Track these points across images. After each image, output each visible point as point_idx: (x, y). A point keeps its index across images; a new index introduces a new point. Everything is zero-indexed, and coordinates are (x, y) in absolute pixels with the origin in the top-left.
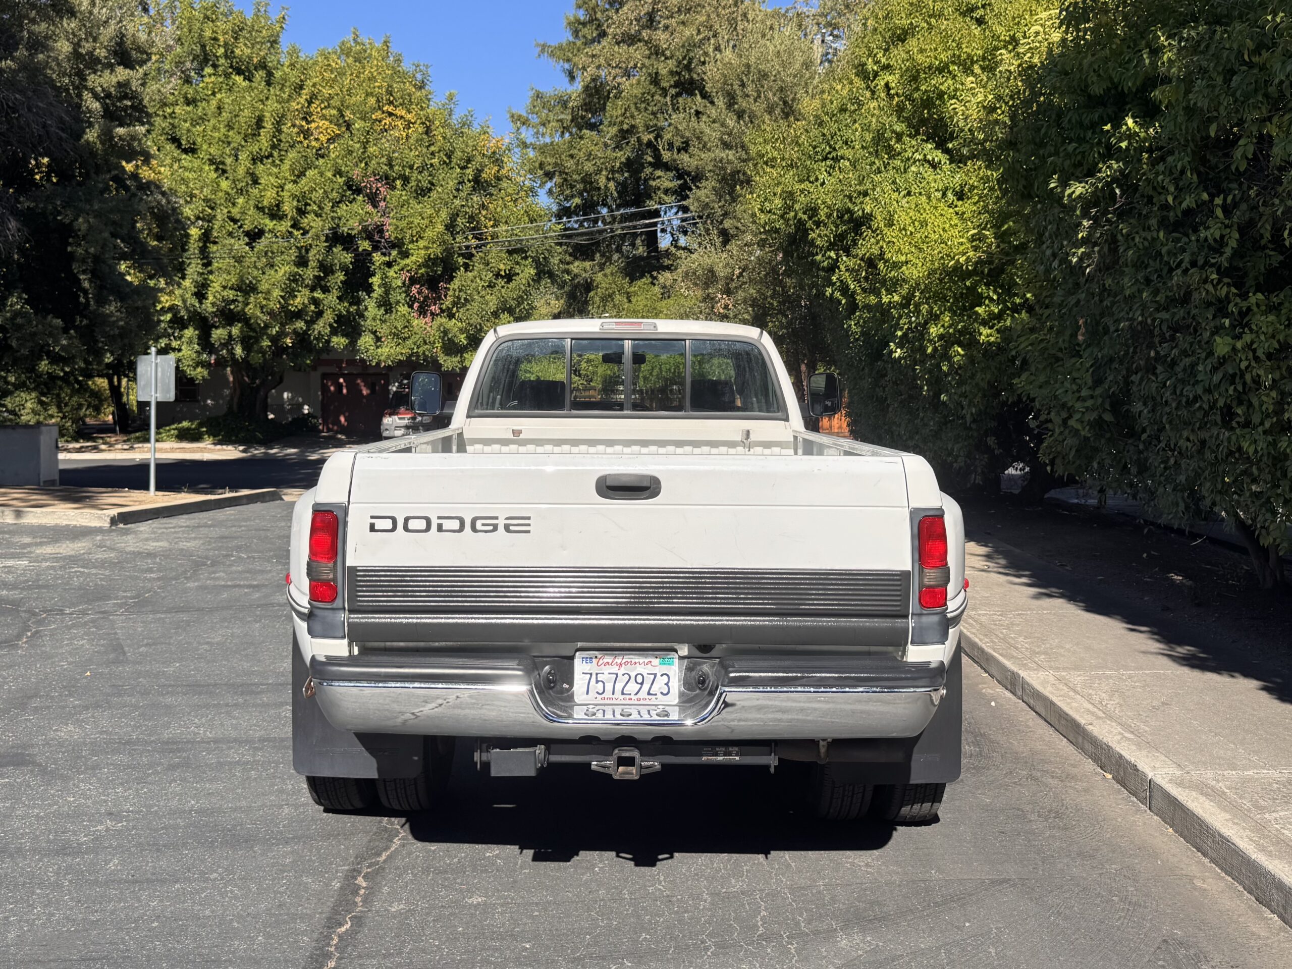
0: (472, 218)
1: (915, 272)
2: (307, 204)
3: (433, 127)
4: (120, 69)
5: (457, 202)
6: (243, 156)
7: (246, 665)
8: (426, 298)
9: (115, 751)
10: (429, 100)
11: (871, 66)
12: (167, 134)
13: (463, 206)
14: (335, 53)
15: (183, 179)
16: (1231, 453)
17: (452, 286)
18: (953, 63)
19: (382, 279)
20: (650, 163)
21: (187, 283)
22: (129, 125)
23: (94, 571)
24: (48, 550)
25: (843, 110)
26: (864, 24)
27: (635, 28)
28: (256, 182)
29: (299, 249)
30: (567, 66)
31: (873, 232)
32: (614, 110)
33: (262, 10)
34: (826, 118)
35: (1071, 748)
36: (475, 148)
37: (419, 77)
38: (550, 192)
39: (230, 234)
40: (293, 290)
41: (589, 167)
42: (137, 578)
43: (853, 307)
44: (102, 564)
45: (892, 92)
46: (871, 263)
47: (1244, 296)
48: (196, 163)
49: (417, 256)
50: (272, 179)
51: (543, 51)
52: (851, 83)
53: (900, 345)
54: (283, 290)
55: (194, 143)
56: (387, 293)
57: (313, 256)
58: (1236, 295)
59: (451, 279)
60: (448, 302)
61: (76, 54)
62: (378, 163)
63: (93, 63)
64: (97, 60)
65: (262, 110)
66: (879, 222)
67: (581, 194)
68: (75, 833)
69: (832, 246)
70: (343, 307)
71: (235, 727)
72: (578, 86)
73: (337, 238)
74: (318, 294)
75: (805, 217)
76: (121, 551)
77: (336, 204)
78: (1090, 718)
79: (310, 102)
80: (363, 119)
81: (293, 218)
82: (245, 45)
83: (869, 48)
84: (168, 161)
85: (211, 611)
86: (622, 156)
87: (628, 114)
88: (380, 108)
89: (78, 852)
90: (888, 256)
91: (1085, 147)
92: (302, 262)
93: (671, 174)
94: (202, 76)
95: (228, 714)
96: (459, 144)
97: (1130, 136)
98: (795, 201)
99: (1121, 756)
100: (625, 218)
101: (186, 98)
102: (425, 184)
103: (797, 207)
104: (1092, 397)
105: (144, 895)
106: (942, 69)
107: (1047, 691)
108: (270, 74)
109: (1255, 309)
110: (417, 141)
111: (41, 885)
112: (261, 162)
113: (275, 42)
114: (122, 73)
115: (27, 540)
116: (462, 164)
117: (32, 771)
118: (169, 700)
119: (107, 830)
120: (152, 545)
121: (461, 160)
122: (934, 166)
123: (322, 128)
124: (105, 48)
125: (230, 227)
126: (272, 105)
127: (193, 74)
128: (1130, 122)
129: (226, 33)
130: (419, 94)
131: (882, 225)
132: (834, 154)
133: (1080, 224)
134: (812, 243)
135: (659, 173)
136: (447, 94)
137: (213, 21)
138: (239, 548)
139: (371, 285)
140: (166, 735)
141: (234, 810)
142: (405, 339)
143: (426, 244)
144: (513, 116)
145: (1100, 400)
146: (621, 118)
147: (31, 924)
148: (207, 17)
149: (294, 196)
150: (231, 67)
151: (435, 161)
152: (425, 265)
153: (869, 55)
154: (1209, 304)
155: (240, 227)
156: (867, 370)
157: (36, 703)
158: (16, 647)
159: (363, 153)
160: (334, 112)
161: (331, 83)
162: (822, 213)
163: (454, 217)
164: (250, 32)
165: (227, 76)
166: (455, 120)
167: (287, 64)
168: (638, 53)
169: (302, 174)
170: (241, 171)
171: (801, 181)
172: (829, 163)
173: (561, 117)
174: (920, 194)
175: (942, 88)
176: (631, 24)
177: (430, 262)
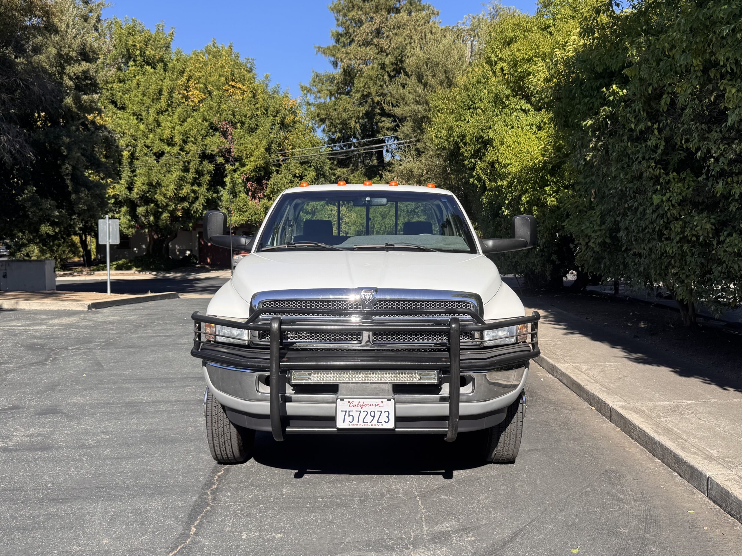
0: (280, 145)
1: (514, 169)
2: (188, 137)
3: (257, 94)
4: (84, 63)
5: (272, 136)
6: (151, 111)
7: (166, 370)
8: (256, 188)
9: (102, 408)
10: (254, 78)
11: (493, 58)
12: (109, 99)
13: (275, 138)
14: (202, 52)
15: (118, 124)
16: (662, 255)
17: (269, 182)
18: (536, 57)
19: (231, 179)
20: (379, 114)
21: (122, 181)
22: (89, 94)
23: (82, 330)
24: (56, 321)
25: (479, 82)
26: (490, 35)
27: (370, 37)
28: (159, 125)
29: (184, 162)
30: (333, 59)
31: (493, 148)
32: (359, 83)
33: (161, 29)
34: (470, 86)
35: (578, 397)
36: (281, 105)
37: (249, 65)
38: (324, 130)
39: (146, 154)
40: (181, 185)
41: (345, 115)
42: (105, 333)
43: (484, 188)
44: (86, 327)
45: (505, 72)
46: (492, 164)
47: (667, 174)
48: (126, 115)
49: (250, 166)
50: (168, 124)
51: (319, 51)
52: (483, 67)
53: (507, 208)
54: (176, 185)
55: (124, 104)
56: (234, 186)
57: (192, 166)
58: (663, 173)
59: (269, 178)
60: (268, 191)
61: (59, 55)
62: (227, 114)
63: (69, 60)
64: (71, 58)
65: (162, 85)
66: (496, 143)
67: (340, 132)
68: (86, 440)
69: (472, 156)
70: (209, 195)
71: (162, 396)
72: (340, 71)
73: (204, 156)
74: (195, 188)
75: (459, 140)
76: (96, 321)
77: (204, 137)
78: (586, 383)
79: (188, 81)
80: (218, 89)
81: (180, 145)
82: (152, 49)
83: (492, 49)
84: (110, 114)
85: (146, 347)
86: (363, 109)
87: (366, 86)
88: (227, 83)
89: (89, 447)
90: (500, 160)
91: (594, 100)
92: (186, 170)
93: (391, 119)
94: (128, 67)
95: (159, 391)
96: (271, 103)
97: (614, 93)
98: (453, 131)
99: (599, 398)
100: (365, 144)
101: (119, 79)
102: (253, 126)
103: (454, 134)
104: (600, 230)
105: (123, 464)
106: (530, 60)
107: (568, 372)
108: (165, 65)
109: (672, 180)
110: (248, 101)
111: (72, 460)
112: (162, 114)
113: (168, 47)
114: (85, 65)
115: (44, 317)
116: (274, 114)
117: (62, 416)
118: (127, 385)
119: (102, 438)
120: (111, 318)
121: (273, 112)
122: (525, 111)
123: (195, 94)
124: (75, 51)
125: (145, 150)
126: (167, 83)
127: (122, 65)
128: (614, 87)
129: (140, 42)
130: (249, 75)
131: (498, 144)
132: (474, 106)
133: (592, 140)
134: (462, 154)
135: (384, 119)
136: (265, 75)
137: (133, 35)
138: (158, 319)
139: (225, 182)
140: (127, 400)
141: (165, 429)
142: (244, 212)
143: (255, 159)
144: (302, 87)
145: (604, 232)
146: (363, 89)
147: (70, 475)
148: (129, 33)
149: (180, 133)
150: (144, 61)
151: (259, 113)
152: (254, 170)
153: (493, 52)
154: (651, 179)
155: (151, 151)
156: (491, 222)
157: (59, 388)
158: (46, 365)
159: (218, 108)
160: (202, 86)
161: (199, 70)
162: (467, 139)
163: (270, 144)
164: (154, 41)
165: (142, 66)
166: (270, 90)
167: (175, 59)
168: (371, 51)
169: (184, 121)
170: (151, 119)
171: (457, 121)
172: (471, 110)
173: (330, 88)
174: (518, 127)
175: (529, 70)
176: (368, 34)
177: (257, 169)
